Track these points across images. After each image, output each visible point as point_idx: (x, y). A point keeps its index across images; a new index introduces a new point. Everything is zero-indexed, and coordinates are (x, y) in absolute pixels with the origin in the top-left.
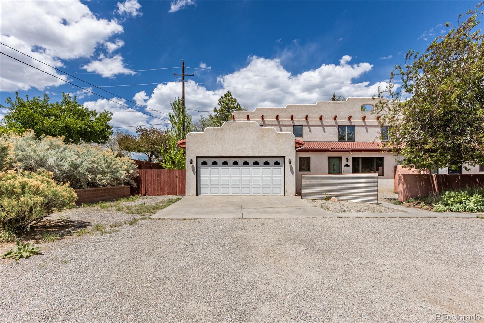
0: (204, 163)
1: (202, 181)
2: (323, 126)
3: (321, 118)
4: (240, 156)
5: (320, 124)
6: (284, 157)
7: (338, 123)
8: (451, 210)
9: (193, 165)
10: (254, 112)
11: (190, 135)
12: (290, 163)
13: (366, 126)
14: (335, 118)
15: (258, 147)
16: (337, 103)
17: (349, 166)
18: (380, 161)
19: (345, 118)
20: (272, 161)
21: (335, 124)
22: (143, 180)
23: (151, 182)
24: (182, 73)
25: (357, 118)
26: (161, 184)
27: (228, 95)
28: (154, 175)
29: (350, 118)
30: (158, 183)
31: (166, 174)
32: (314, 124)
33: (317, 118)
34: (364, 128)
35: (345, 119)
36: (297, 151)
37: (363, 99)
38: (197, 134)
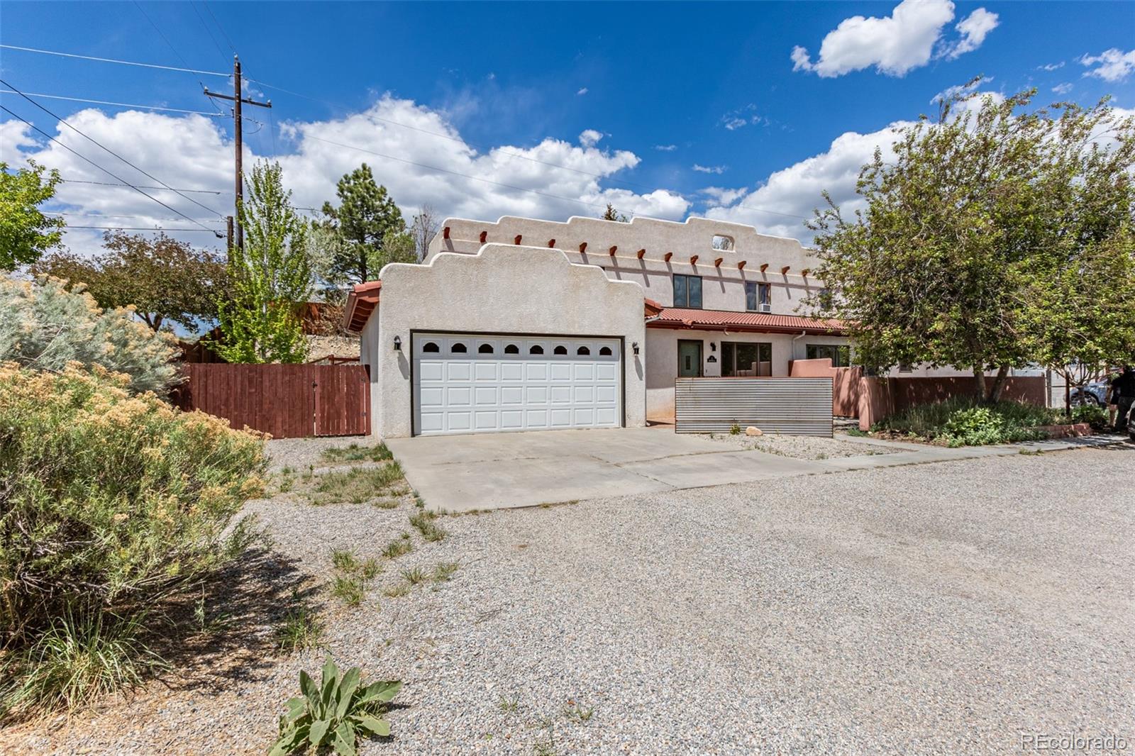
0: (431, 348)
1: (426, 395)
2: (644, 272)
3: (641, 254)
4: (526, 332)
5: (640, 267)
6: (622, 338)
7: (673, 268)
8: (968, 443)
9: (401, 354)
10: (498, 226)
11: (391, 270)
12: (636, 351)
13: (721, 279)
14: (668, 257)
15: (567, 312)
16: (670, 227)
17: (715, 360)
18: (766, 351)
19: (684, 259)
20: (594, 347)
21: (667, 270)
22: (196, 394)
23: (227, 400)
24: (233, 94)
25: (706, 262)
26: (262, 405)
27: (365, 174)
28: (239, 378)
29: (694, 260)
30: (251, 404)
31: (279, 376)
32: (628, 267)
33: (632, 254)
34: (718, 283)
35: (685, 261)
36: (649, 325)
37: (717, 224)
38: (411, 267)
